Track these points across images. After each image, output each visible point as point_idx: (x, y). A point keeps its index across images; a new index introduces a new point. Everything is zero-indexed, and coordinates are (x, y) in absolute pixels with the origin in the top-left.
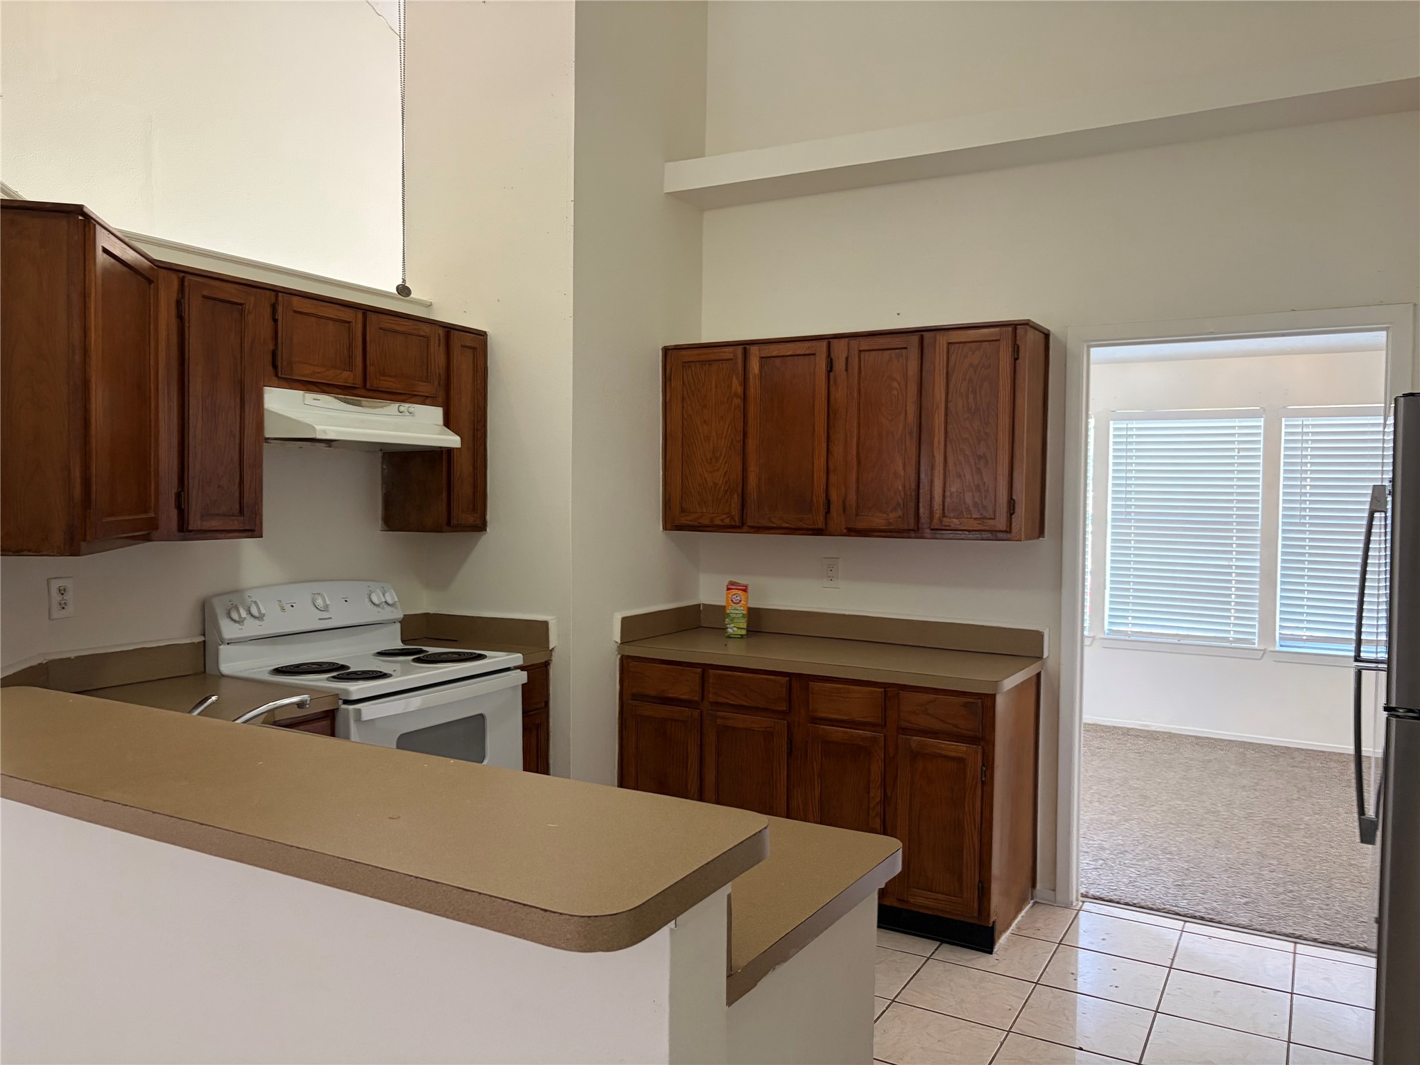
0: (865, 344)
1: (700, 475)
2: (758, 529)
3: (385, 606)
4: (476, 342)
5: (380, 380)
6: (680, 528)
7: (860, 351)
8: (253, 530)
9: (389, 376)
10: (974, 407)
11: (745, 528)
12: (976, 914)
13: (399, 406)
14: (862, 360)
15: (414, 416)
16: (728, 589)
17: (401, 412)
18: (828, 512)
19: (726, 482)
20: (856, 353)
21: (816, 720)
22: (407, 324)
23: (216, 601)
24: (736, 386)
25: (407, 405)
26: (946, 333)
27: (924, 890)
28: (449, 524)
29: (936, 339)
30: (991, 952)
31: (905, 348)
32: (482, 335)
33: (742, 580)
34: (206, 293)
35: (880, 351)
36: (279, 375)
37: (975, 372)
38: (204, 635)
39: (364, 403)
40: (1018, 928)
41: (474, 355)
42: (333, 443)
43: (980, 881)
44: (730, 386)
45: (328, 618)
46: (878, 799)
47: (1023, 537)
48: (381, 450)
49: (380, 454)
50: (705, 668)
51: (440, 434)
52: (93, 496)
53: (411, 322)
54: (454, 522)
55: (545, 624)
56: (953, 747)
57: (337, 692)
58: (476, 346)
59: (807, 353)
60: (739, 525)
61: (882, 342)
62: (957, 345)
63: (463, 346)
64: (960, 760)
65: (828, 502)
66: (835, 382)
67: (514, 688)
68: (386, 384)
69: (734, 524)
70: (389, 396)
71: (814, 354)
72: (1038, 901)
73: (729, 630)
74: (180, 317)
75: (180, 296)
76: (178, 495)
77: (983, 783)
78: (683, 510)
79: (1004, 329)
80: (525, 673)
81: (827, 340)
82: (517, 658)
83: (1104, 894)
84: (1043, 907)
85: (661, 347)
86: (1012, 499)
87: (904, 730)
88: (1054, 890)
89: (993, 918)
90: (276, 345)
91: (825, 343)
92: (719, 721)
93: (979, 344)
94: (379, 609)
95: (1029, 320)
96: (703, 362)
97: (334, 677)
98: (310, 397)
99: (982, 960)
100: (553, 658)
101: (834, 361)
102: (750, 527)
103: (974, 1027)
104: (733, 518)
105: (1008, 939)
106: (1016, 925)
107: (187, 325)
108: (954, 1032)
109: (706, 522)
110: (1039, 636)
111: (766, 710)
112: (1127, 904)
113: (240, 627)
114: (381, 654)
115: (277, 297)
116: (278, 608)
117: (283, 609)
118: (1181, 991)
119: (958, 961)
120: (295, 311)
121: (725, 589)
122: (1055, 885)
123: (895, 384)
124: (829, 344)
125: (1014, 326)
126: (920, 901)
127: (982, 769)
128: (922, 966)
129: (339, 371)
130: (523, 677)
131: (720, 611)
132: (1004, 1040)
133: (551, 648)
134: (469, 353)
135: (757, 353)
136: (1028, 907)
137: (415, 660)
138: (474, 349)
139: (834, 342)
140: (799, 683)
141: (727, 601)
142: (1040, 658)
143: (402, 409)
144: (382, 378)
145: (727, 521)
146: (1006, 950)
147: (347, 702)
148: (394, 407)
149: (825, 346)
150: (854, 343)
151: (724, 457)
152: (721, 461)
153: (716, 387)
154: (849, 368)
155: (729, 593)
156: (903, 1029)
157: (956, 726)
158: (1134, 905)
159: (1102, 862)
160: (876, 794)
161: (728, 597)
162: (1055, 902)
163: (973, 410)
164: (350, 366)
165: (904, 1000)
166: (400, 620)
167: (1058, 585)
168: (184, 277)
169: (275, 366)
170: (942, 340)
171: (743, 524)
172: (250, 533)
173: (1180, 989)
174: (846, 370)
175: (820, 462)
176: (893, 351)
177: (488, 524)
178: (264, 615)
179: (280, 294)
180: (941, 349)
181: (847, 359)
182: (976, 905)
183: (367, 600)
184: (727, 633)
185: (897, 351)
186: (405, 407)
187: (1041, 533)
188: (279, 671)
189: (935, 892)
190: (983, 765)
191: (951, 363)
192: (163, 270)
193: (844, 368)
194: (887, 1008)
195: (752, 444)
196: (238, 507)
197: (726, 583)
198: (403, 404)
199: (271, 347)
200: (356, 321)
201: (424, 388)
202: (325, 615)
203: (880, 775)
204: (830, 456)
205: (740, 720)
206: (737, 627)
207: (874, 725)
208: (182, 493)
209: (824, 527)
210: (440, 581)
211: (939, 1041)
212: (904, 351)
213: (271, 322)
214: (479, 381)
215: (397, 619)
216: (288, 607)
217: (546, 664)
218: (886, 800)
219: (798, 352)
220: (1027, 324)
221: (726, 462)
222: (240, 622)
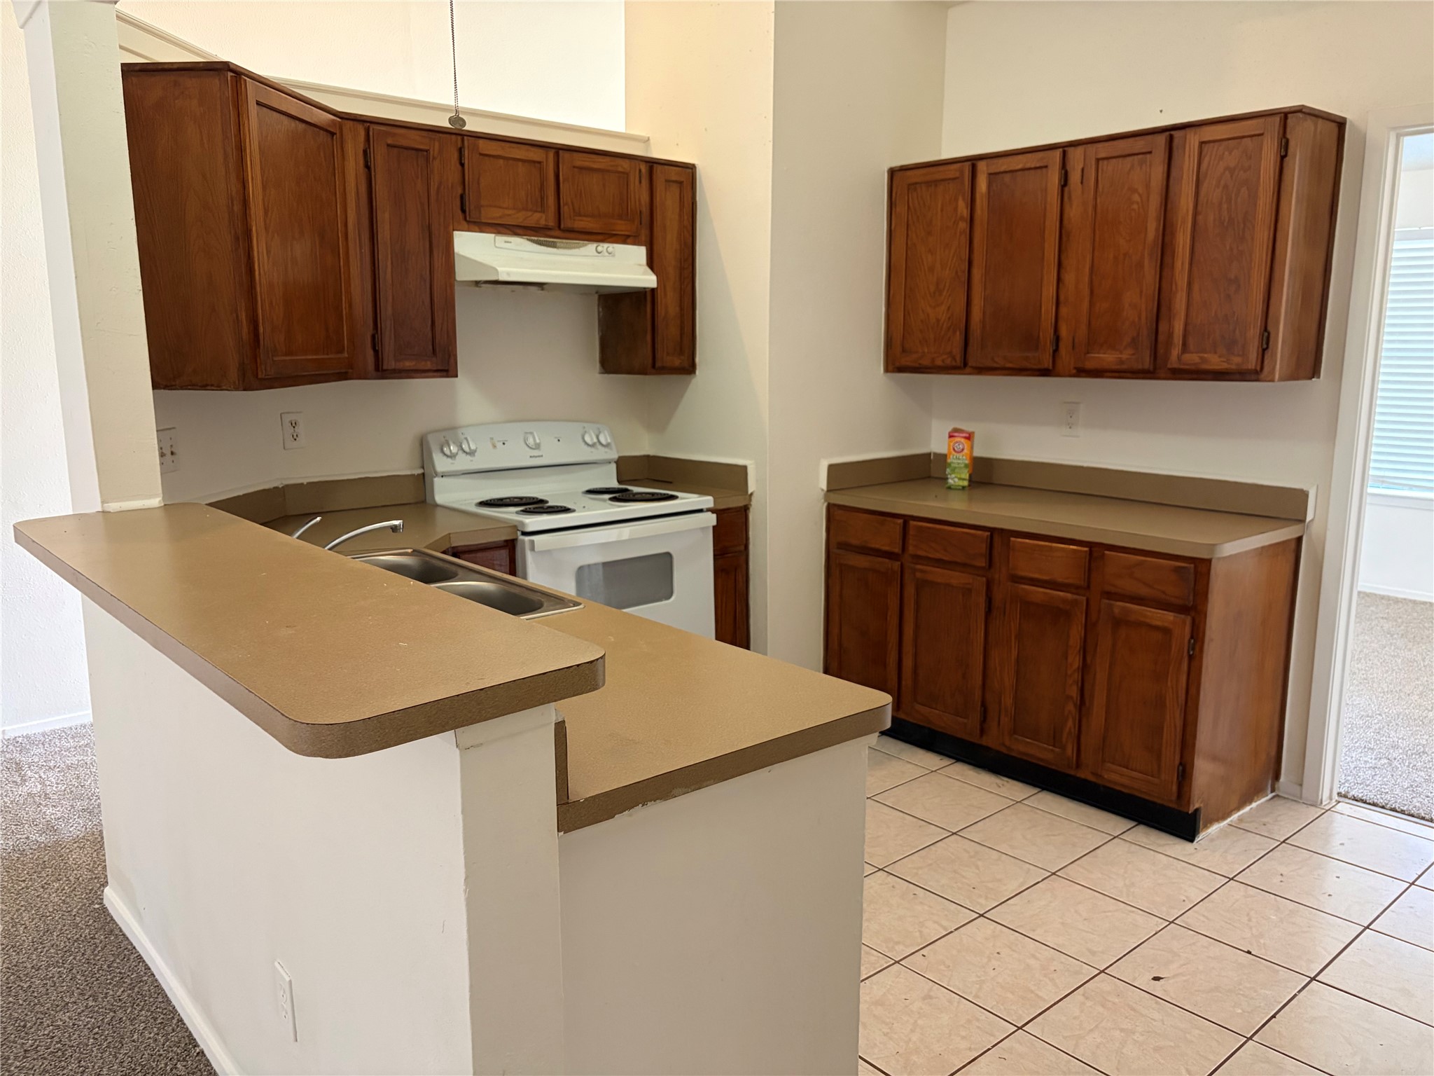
0: (1103, 150)
1: (923, 311)
2: (981, 370)
3: (599, 447)
4: (685, 176)
5: (574, 220)
6: (901, 370)
7: (1098, 160)
8: (447, 369)
9: (585, 216)
10: (1227, 220)
11: (968, 370)
12: (1174, 797)
13: (597, 247)
14: (1100, 170)
15: (614, 256)
16: (951, 436)
17: (599, 253)
18: (1056, 351)
19: (949, 318)
20: (1093, 162)
21: (1017, 579)
22: (604, 161)
23: (431, 438)
24: (963, 209)
25: (606, 245)
26: (1198, 129)
27: (1120, 766)
28: (654, 366)
29: (1186, 138)
30: (1192, 841)
31: (1150, 152)
32: (691, 168)
33: (967, 427)
34: (390, 141)
35: (1120, 159)
36: (468, 219)
37: (1231, 176)
38: (423, 468)
39: (558, 245)
40: (1240, 820)
41: (681, 190)
42: (545, 286)
43: (1181, 764)
44: (956, 209)
45: (539, 456)
46: (1076, 665)
47: (1277, 377)
48: (597, 293)
49: (596, 297)
50: (906, 519)
51: (644, 274)
52: (261, 337)
53: (607, 159)
54: (658, 364)
55: (745, 468)
56: (1159, 615)
57: (516, 524)
58: (682, 180)
59: (1038, 165)
60: (963, 365)
61: (1122, 146)
62: (1212, 144)
63: (666, 181)
64: (1166, 631)
65: (1057, 339)
66: (1070, 198)
67: (703, 529)
68: (580, 224)
69: (954, 364)
70: (587, 237)
71: (1046, 167)
72: (1280, 794)
73: (950, 481)
74: (367, 167)
75: (367, 146)
76: (373, 337)
77: (1191, 657)
78: (904, 351)
79: (1269, 119)
80: (715, 516)
81: (1061, 150)
82: (707, 501)
83: (1370, 796)
84: (1286, 801)
85: (886, 169)
86: (1266, 329)
87: (1109, 595)
88: (1301, 785)
89: (1196, 805)
90: (464, 189)
91: (1058, 153)
92: (918, 575)
93: (1239, 140)
94: (593, 449)
95: (1303, 106)
96: (928, 184)
97: (522, 511)
98: (501, 240)
99: (1178, 847)
100: (752, 503)
101: (1069, 174)
102: (971, 367)
103: (1133, 912)
104: (954, 358)
105: (1221, 830)
106: (1239, 816)
107: (373, 173)
108: (1107, 914)
109: (926, 362)
110: (1302, 496)
111: (965, 565)
112: (1394, 810)
113: (453, 462)
114: (590, 492)
115: (463, 141)
116: (491, 447)
117: (495, 447)
118: (1412, 910)
119: (1149, 844)
120: (481, 154)
121: (947, 436)
122: (1302, 780)
123: (1136, 198)
124: (1064, 153)
125: (1285, 116)
126: (1114, 777)
127: (1189, 641)
128: (1103, 844)
129: (530, 213)
130: (711, 519)
131: (942, 458)
132: (1160, 931)
133: (750, 492)
134: (675, 189)
135: (985, 168)
136: (1264, 800)
137: (611, 499)
138: (681, 183)
139: (1070, 150)
140: (998, 538)
141: (949, 449)
142: (1303, 521)
143: (600, 249)
144: (577, 218)
145: (949, 362)
146: (1212, 840)
147: (525, 534)
148: (591, 247)
149: (1058, 155)
150: (1091, 149)
151: (948, 290)
152: (945, 293)
153: (942, 210)
154: (1084, 181)
155: (951, 442)
156: (1051, 902)
157: (1164, 592)
158: (1402, 812)
159: (1386, 761)
160: (1075, 661)
161: (949, 445)
162: (1301, 798)
163: (1225, 224)
164: (542, 207)
165: (1067, 874)
166: (616, 460)
167: (1331, 433)
168: (369, 126)
169: (463, 211)
170: (1193, 139)
171: (965, 364)
172: (445, 374)
173: (1411, 907)
174: (1082, 183)
175: (1049, 291)
176: (1136, 157)
177: (698, 367)
178: (475, 451)
179: (465, 137)
180: (1192, 150)
181: (1083, 170)
182: (1175, 788)
183: (581, 440)
184: (947, 483)
185: (1140, 156)
186: (604, 247)
187: (1315, 372)
188: (484, 504)
189: (1132, 770)
190: (1192, 637)
191: (1204, 166)
192: (349, 122)
193: (1079, 181)
194: (1043, 880)
195: (977, 274)
196: (431, 347)
197: (950, 429)
198: (602, 244)
199: (460, 191)
200: (547, 161)
201: (622, 227)
202: (536, 453)
203: (1079, 641)
204: (1061, 285)
205: (938, 575)
206: (958, 477)
207: (1078, 587)
208: (376, 336)
209: (1051, 367)
210: (658, 423)
211: (1085, 919)
212: (1148, 156)
213: (460, 167)
214: (686, 217)
215: (612, 460)
216: (499, 445)
217: (745, 509)
218: (1085, 668)
219: (1028, 166)
220: (1301, 111)
221: (950, 295)
222: (452, 456)
